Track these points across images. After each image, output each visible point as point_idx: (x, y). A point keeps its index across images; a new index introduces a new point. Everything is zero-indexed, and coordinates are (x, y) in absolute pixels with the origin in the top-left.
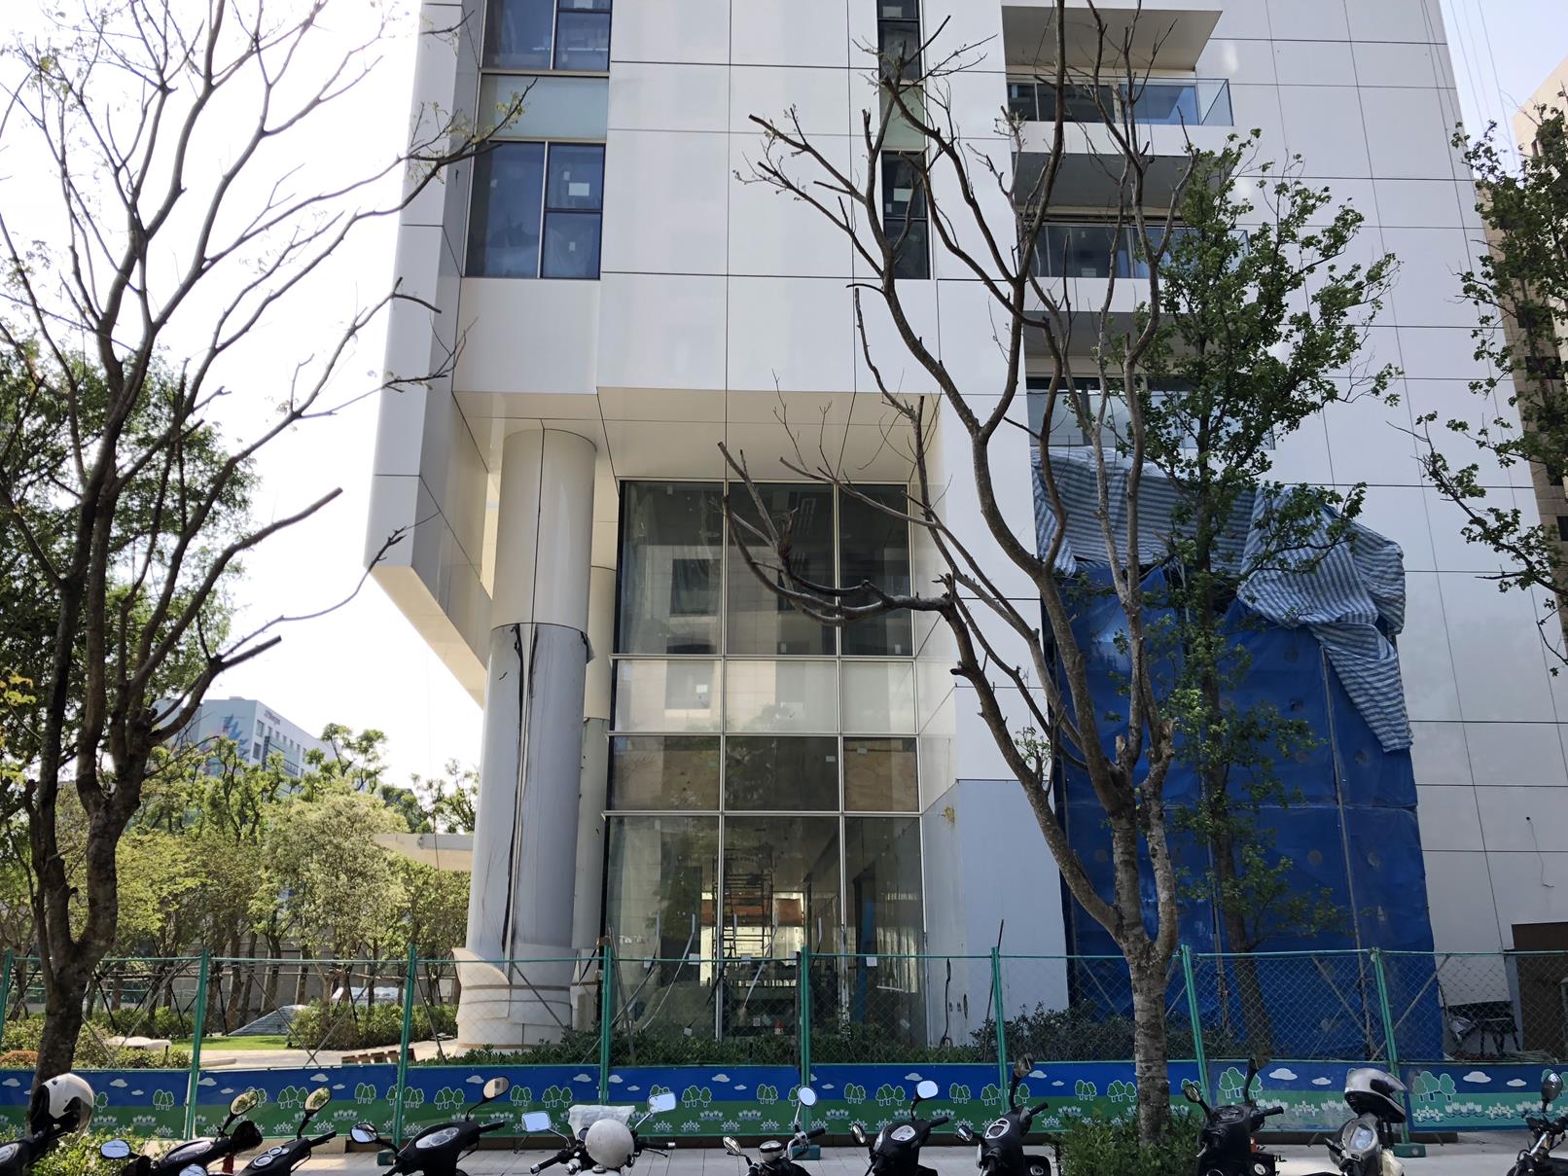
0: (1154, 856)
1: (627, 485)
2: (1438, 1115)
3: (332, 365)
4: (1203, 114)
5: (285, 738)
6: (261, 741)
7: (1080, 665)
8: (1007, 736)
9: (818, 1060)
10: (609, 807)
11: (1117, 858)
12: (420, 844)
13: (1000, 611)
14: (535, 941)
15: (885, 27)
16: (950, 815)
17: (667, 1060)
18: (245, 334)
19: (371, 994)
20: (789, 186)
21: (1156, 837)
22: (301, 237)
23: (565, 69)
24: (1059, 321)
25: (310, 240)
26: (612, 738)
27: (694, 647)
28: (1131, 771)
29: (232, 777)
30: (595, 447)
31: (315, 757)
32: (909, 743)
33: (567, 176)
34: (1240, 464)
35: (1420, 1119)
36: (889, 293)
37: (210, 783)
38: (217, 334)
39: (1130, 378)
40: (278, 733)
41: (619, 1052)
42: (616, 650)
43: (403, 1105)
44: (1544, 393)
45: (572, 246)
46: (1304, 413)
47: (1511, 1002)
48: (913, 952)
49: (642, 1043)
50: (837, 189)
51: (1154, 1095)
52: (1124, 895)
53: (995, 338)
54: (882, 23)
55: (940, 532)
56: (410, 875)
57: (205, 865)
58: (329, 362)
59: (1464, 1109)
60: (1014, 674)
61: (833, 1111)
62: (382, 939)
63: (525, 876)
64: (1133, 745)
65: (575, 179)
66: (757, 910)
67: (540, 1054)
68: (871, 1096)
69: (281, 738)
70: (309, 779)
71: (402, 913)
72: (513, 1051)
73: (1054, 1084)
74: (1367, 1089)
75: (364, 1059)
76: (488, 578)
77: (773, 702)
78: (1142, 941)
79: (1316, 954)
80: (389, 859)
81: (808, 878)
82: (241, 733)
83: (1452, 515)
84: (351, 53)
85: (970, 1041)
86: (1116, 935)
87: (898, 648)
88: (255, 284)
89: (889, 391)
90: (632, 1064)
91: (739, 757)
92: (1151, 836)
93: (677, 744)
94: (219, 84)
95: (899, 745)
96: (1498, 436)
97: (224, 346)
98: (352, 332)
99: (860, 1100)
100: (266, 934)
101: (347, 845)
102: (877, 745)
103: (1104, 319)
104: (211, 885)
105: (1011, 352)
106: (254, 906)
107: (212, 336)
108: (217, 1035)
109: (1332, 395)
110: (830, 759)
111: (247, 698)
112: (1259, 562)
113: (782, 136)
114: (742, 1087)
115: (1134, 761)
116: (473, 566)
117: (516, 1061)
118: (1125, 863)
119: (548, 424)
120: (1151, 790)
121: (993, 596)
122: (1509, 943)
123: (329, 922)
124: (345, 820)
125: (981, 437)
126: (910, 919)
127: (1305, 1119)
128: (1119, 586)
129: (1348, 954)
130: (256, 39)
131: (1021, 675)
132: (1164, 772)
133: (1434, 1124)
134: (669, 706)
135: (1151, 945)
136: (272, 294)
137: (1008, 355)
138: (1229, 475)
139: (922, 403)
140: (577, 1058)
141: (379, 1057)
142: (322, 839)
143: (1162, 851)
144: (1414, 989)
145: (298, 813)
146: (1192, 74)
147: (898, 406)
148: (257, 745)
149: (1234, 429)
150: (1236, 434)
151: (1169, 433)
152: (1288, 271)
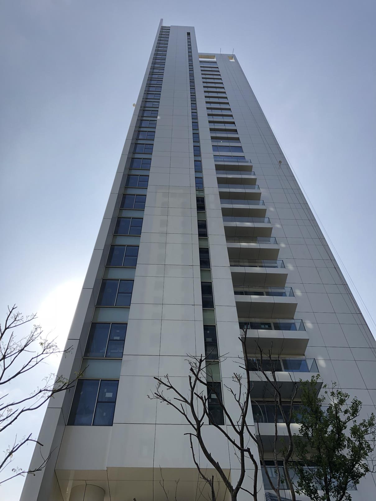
4: (310, 368)
15: (207, 344)
20: (165, 400)
23: (109, 357)
30: (104, 491)
33: (105, 390)
36: (199, 437)
45: (105, 414)
46: (360, 477)
50: (180, 400)
65: (108, 392)
84: (33, 358)
89: (202, 473)
98: (11, 454)
105: (242, 459)
113: (164, 384)
119: (88, 482)
125: (234, 494)
139: (213, 479)
146: (304, 357)
147: (206, 479)
149: (336, 484)
150: (337, 486)
151: (313, 486)
152: (342, 422)
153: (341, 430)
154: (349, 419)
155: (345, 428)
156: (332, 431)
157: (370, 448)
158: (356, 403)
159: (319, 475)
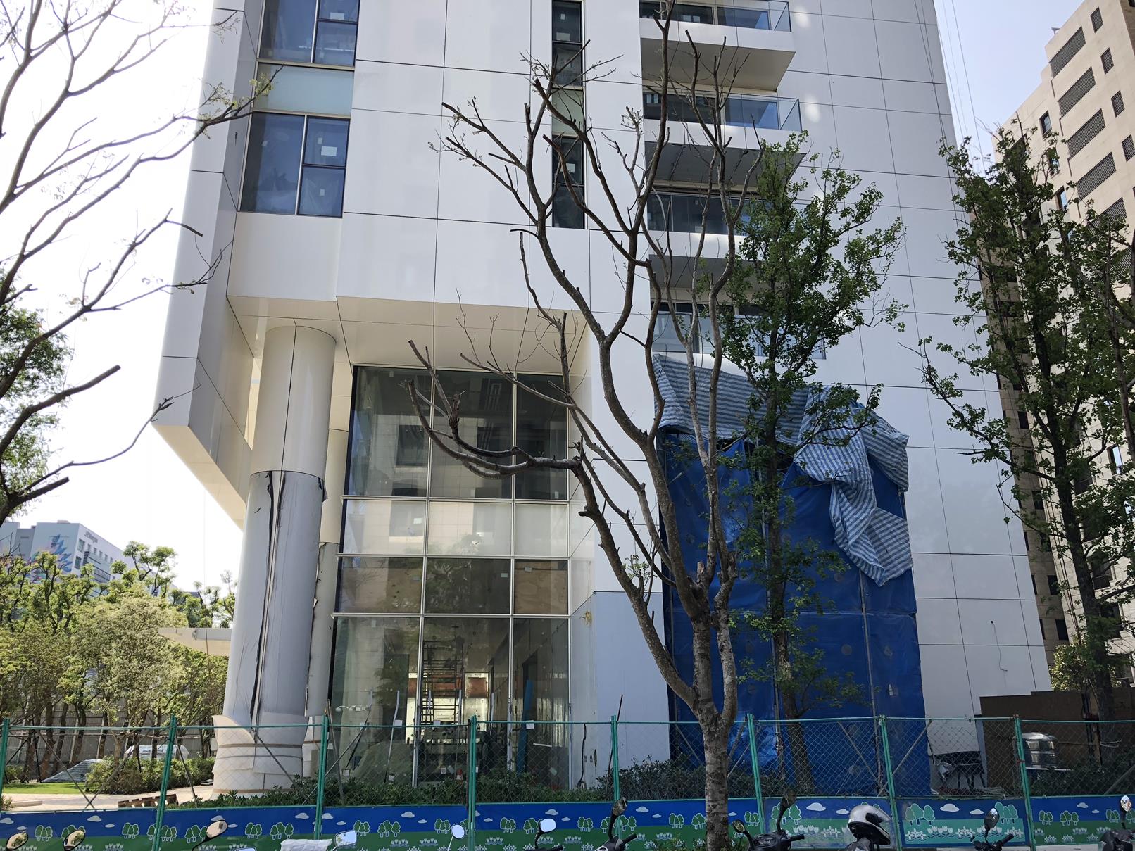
0: (722, 650)
1: (359, 369)
2: (922, 835)
3: (116, 272)
4: (782, 122)
5: (101, 553)
6: (82, 556)
7: (672, 511)
8: (619, 561)
9: (480, 801)
10: (337, 610)
11: (696, 652)
12: (194, 636)
13: (618, 470)
14: (276, 710)
15: (557, 47)
16: (588, 617)
17: (370, 801)
18: (49, 245)
19: (155, 750)
20: (469, 155)
21: (724, 635)
22: (94, 173)
23: (322, 63)
24: (664, 262)
25: (100, 176)
26: (341, 559)
27: (406, 491)
28: (707, 588)
29: (52, 584)
30: (334, 341)
31: (119, 569)
32: (563, 564)
33: (320, 141)
34: (796, 369)
35: (910, 838)
36: (542, 236)
37: (34, 587)
38: (25, 244)
39: (713, 305)
40: (95, 549)
41: (331, 797)
42: (346, 492)
43: (160, 839)
44: (1002, 326)
45: (322, 192)
46: (841, 334)
47: (979, 752)
48: (561, 720)
49: (351, 789)
50: (505, 160)
51: (717, 826)
52: (700, 678)
53: (616, 273)
54: (556, 44)
55: (576, 411)
56: (188, 659)
57: (26, 651)
58: (114, 269)
59: (940, 832)
60: (625, 516)
61: (491, 839)
62: (165, 708)
63: (270, 660)
64: (709, 569)
65: (326, 144)
66: (451, 686)
67: (274, 797)
68: (519, 827)
69: (98, 553)
70: (115, 585)
71: (182, 689)
72: (254, 795)
73: (654, 816)
74: (864, 820)
75: (136, 803)
76: (250, 436)
77: (470, 532)
78: (712, 712)
79: (842, 720)
80: (173, 646)
81: (492, 662)
82: (64, 549)
83: (942, 409)
84: (139, 37)
85: (597, 785)
86: (694, 708)
87: (557, 494)
88: (56, 207)
89: (542, 307)
90: (343, 804)
91: (443, 572)
92: (720, 636)
93: (399, 564)
94: (36, 56)
95: (554, 565)
96: (972, 356)
97: (32, 253)
98: (133, 247)
99: (511, 830)
100: (75, 704)
101: (139, 636)
102: (539, 566)
103: (696, 263)
104: (31, 666)
105: (628, 283)
106: (63, 682)
107: (21, 246)
108: (34, 782)
109: (859, 322)
110: (504, 575)
111: (71, 522)
112: (809, 438)
113: (466, 119)
114: (423, 821)
115: (709, 580)
116: (239, 427)
117: (255, 804)
118: (702, 655)
119: (299, 322)
120: (721, 602)
121: (612, 458)
122: (979, 711)
123: (122, 695)
124: (137, 617)
125: (606, 345)
126: (559, 691)
127: (831, 839)
128: (702, 454)
129: (863, 720)
130: (66, 26)
131: (630, 517)
132: (730, 589)
133: (918, 842)
134: (392, 534)
135: (718, 716)
136: (71, 215)
137: (625, 286)
138: (789, 376)
139: (565, 318)
140: (301, 800)
141: (148, 802)
142: (119, 631)
143: (728, 646)
144: (907, 745)
145: (101, 612)
146: (774, 95)
147: (549, 319)
148: (78, 558)
149: (792, 344)
150: (794, 347)
151: (748, 345)
152: (831, 233)
153: (827, 247)
154: (847, 228)
155: (836, 243)
156: (808, 249)
157: (875, 283)
158: (871, 196)
159: (763, 328)
